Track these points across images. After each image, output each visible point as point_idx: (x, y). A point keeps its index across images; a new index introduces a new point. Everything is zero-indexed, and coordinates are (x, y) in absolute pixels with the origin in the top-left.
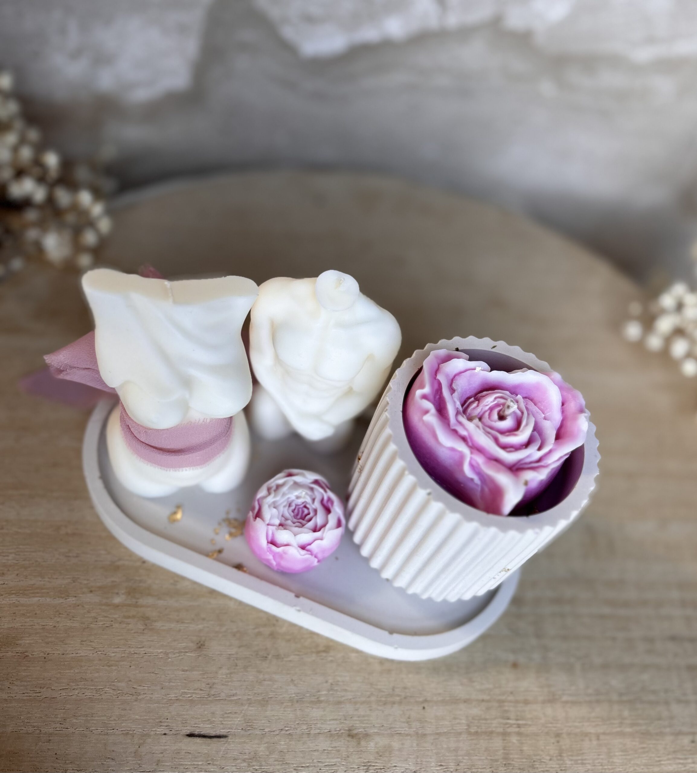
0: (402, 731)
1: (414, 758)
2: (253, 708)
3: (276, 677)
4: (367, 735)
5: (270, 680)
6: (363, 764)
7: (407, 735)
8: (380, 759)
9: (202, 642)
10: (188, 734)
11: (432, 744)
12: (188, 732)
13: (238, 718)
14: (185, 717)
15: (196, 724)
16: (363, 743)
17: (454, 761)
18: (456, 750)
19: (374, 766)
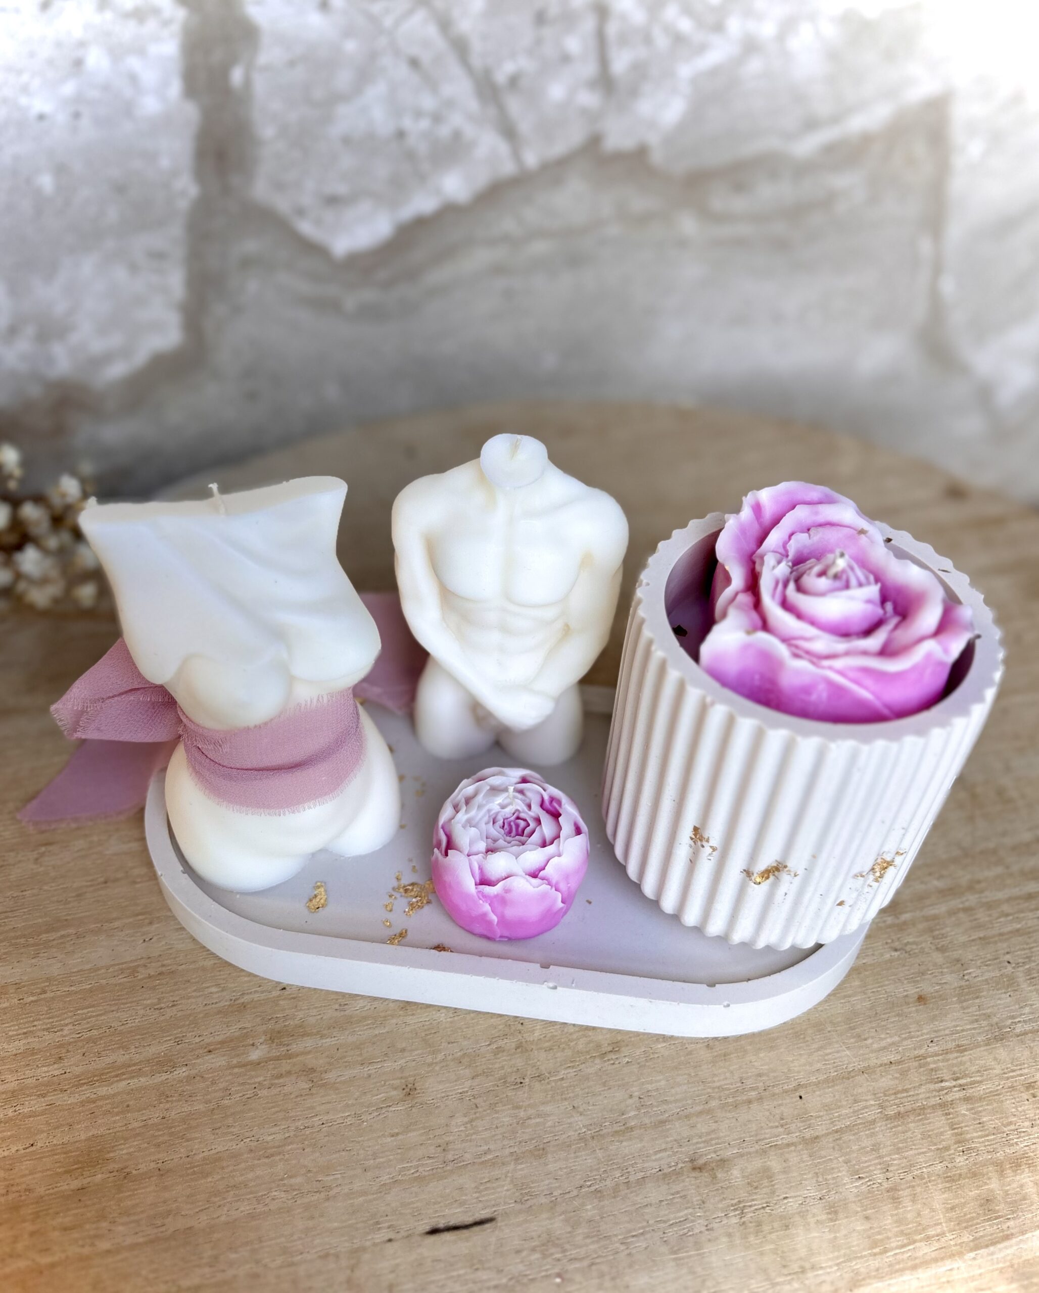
0: (777, 1141)
1: (812, 1178)
2: (523, 1166)
3: (548, 1109)
4: (723, 1162)
5: (539, 1116)
6: (732, 1208)
7: (788, 1145)
8: (756, 1193)
9: (410, 1086)
10: (427, 1230)
11: (834, 1148)
12: (428, 1228)
13: (503, 1186)
14: (415, 1205)
15: (436, 1211)
16: (720, 1175)
17: (879, 1167)
18: (876, 1148)
19: (750, 1206)
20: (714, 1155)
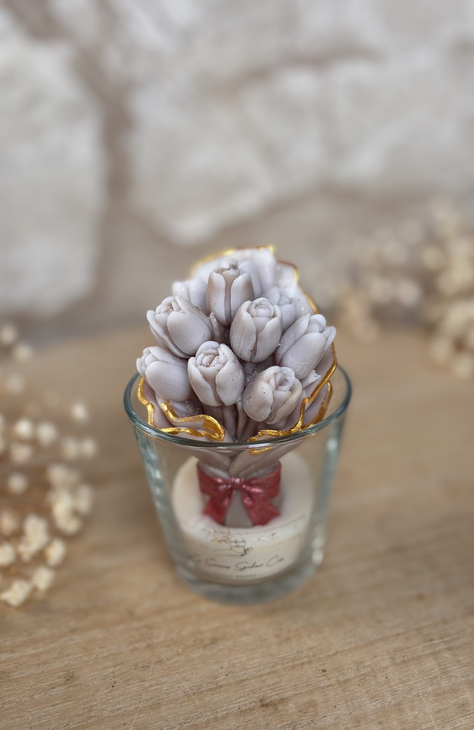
0: (321, 684)
1: (344, 703)
4: (283, 701)
16: (280, 708)
20: (276, 697)
